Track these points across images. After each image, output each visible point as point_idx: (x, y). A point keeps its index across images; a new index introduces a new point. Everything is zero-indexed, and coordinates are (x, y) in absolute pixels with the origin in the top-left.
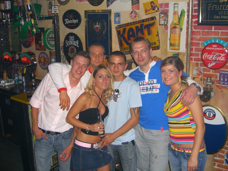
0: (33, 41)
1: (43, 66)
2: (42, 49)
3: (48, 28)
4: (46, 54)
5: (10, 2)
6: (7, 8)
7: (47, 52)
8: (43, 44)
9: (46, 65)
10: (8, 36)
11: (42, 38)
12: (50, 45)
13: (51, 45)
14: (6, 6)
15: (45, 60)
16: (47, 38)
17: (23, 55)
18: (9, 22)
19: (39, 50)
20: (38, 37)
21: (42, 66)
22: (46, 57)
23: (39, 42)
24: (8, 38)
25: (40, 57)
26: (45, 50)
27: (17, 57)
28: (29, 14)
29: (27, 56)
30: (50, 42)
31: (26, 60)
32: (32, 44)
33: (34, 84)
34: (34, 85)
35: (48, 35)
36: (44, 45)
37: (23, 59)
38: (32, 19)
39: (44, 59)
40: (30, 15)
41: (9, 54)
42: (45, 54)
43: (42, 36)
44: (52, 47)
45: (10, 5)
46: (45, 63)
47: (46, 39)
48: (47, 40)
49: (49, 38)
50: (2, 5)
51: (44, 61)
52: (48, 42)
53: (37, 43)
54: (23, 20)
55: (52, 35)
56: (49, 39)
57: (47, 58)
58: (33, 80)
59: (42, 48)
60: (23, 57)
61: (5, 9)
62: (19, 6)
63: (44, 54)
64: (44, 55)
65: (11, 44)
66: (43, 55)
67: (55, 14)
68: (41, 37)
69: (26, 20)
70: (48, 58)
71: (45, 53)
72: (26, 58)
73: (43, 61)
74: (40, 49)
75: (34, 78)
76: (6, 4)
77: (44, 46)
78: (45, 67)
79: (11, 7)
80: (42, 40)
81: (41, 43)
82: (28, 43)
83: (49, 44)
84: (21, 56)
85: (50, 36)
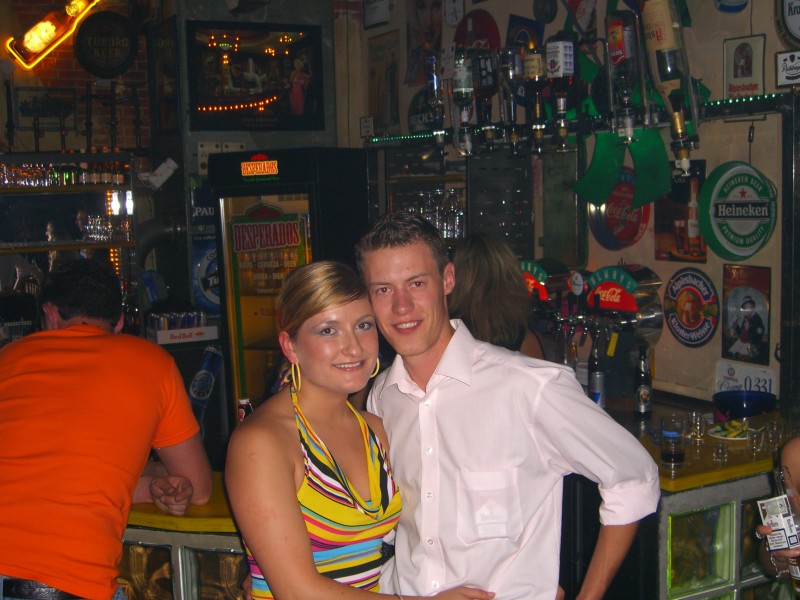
0: (645, 220)
1: (688, 331)
2: (688, 256)
3: (722, 163)
4: (708, 279)
5: (571, 44)
6: (558, 70)
7: (713, 266)
8: (692, 233)
9: (701, 327)
10: (531, 198)
11: (693, 204)
12: (728, 239)
13: (732, 237)
14: (554, 64)
15: (696, 302)
16: (716, 206)
17: (602, 275)
18: (563, 133)
19: (672, 258)
20: (673, 201)
21: (682, 332)
22: (703, 289)
23: (677, 223)
24: (530, 207)
25: (675, 289)
26: (704, 262)
27: (578, 285)
28: (668, 92)
29: (625, 281)
30: (732, 223)
31: (616, 299)
32: (639, 234)
33: (646, 407)
34: (643, 410)
35: (722, 194)
36: (698, 238)
37: (605, 295)
38: (676, 114)
39: (693, 302)
40: (670, 97)
41: (535, 270)
42: (698, 278)
43: (693, 196)
44: (739, 245)
45: (572, 60)
46: (696, 317)
47: (712, 211)
48: (716, 215)
49: (729, 205)
50: (532, 60)
51: (693, 310)
52: (720, 226)
53: (663, 227)
54: (629, 121)
55: (743, 193)
56: (723, 210)
57: (706, 298)
58: (643, 391)
59: (685, 253)
60: (606, 286)
61: (550, 75)
62: (615, 58)
63: (693, 276)
64: (695, 282)
65: (539, 232)
66: (689, 280)
67: (790, 86)
68: (688, 199)
69: (643, 120)
70: (716, 296)
71: (700, 275)
72: (618, 291)
73: (688, 307)
74: (675, 253)
75: (648, 380)
76: (556, 53)
77: (697, 242)
78: (694, 336)
79: (572, 67)
80: (692, 213)
81: (684, 230)
82: (618, 230)
83: (723, 232)
84: (593, 281)
85: (734, 196)
